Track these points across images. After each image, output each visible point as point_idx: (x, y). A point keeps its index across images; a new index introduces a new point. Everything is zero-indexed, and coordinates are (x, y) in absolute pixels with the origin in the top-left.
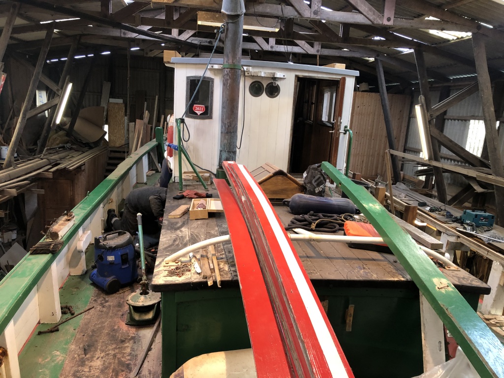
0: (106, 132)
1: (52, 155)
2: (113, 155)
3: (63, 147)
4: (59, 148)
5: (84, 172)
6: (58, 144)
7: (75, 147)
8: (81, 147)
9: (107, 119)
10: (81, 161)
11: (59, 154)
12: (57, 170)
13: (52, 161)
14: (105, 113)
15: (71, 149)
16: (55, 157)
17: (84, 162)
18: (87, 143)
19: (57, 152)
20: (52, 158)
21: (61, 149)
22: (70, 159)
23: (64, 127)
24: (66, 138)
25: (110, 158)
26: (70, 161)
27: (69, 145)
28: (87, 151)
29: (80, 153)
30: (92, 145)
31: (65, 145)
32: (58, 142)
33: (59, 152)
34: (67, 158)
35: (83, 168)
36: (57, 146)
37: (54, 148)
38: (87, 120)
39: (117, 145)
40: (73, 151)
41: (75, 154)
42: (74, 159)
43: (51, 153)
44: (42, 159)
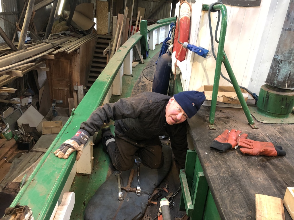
0: (95, 23)
1: (56, 39)
2: (100, 41)
3: (64, 34)
4: (62, 34)
5: (79, 54)
6: (61, 31)
7: (73, 34)
8: (78, 34)
9: (96, 14)
10: (77, 46)
11: (61, 39)
12: (59, 52)
13: (55, 45)
14: (94, 9)
15: (70, 35)
16: (57, 42)
17: (79, 46)
18: (81, 31)
19: (59, 37)
20: (55, 42)
21: (62, 35)
22: (69, 43)
23: (65, 18)
24: (66, 27)
25: (98, 43)
26: (69, 45)
27: (68, 32)
28: (81, 37)
29: (77, 38)
30: (85, 33)
31: (66, 32)
32: (60, 29)
33: (61, 38)
34: (67, 42)
35: (78, 51)
36: (59, 33)
37: (58, 34)
38: (81, 13)
39: (103, 33)
40: (71, 37)
41: (73, 39)
42: (72, 44)
43: (55, 38)
44: (48, 43)
